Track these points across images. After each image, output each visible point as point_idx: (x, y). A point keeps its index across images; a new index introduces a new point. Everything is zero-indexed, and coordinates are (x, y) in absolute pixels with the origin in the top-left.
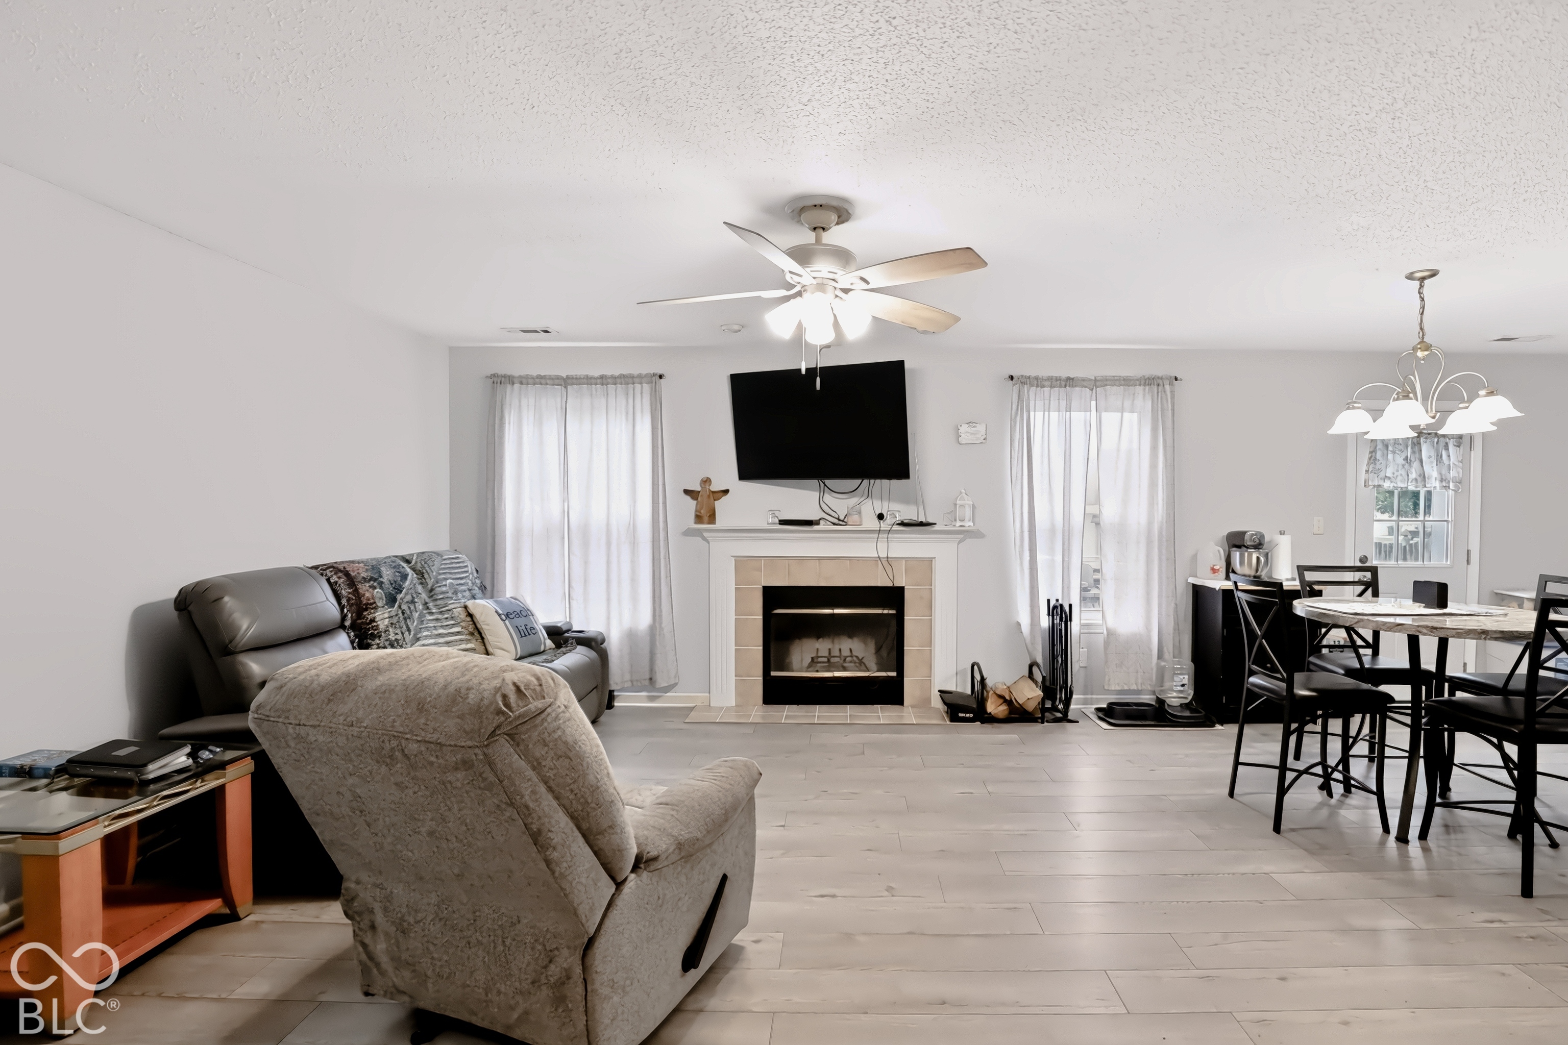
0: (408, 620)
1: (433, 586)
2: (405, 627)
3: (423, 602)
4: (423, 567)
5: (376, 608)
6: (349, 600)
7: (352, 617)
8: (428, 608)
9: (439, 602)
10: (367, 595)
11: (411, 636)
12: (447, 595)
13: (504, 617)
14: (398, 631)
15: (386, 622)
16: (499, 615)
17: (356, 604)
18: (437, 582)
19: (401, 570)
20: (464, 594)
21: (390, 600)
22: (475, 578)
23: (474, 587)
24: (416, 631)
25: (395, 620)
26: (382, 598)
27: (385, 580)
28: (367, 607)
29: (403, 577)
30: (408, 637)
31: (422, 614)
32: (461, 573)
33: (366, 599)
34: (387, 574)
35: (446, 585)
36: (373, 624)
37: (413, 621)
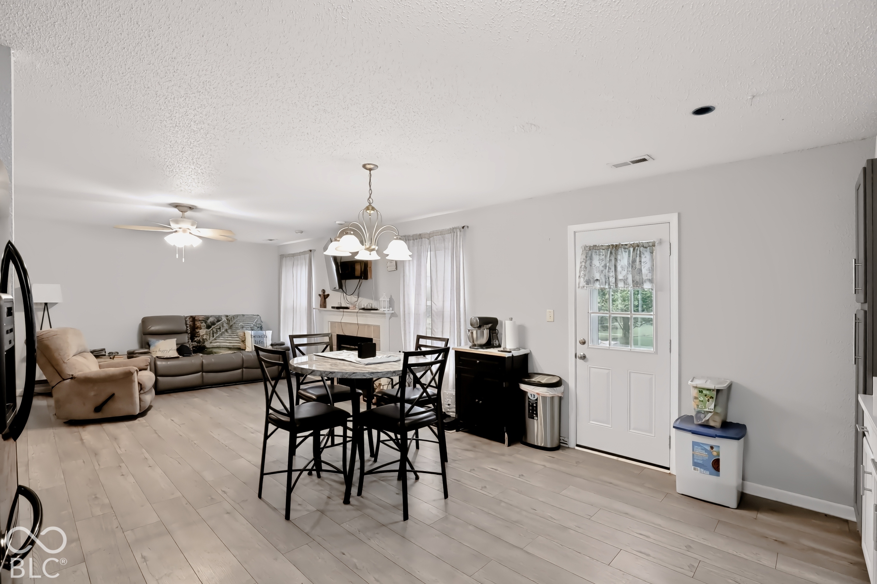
0: (214, 334)
1: (232, 325)
2: (212, 335)
3: (225, 329)
4: (231, 318)
5: (201, 329)
6: (190, 325)
7: (190, 330)
8: (227, 331)
9: (232, 330)
10: (198, 325)
12: (238, 328)
13: (253, 337)
14: (208, 337)
15: (204, 333)
16: (251, 336)
17: (192, 327)
18: (234, 324)
19: (220, 319)
20: (248, 329)
21: (208, 327)
22: (257, 324)
23: (255, 327)
24: (217, 337)
25: (208, 333)
26: (205, 326)
27: (209, 321)
28: (197, 328)
29: (218, 321)
30: (212, 338)
31: (223, 333)
32: (250, 322)
33: (198, 326)
34: (211, 320)
35: (238, 325)
36: (199, 333)
37: (217, 334)
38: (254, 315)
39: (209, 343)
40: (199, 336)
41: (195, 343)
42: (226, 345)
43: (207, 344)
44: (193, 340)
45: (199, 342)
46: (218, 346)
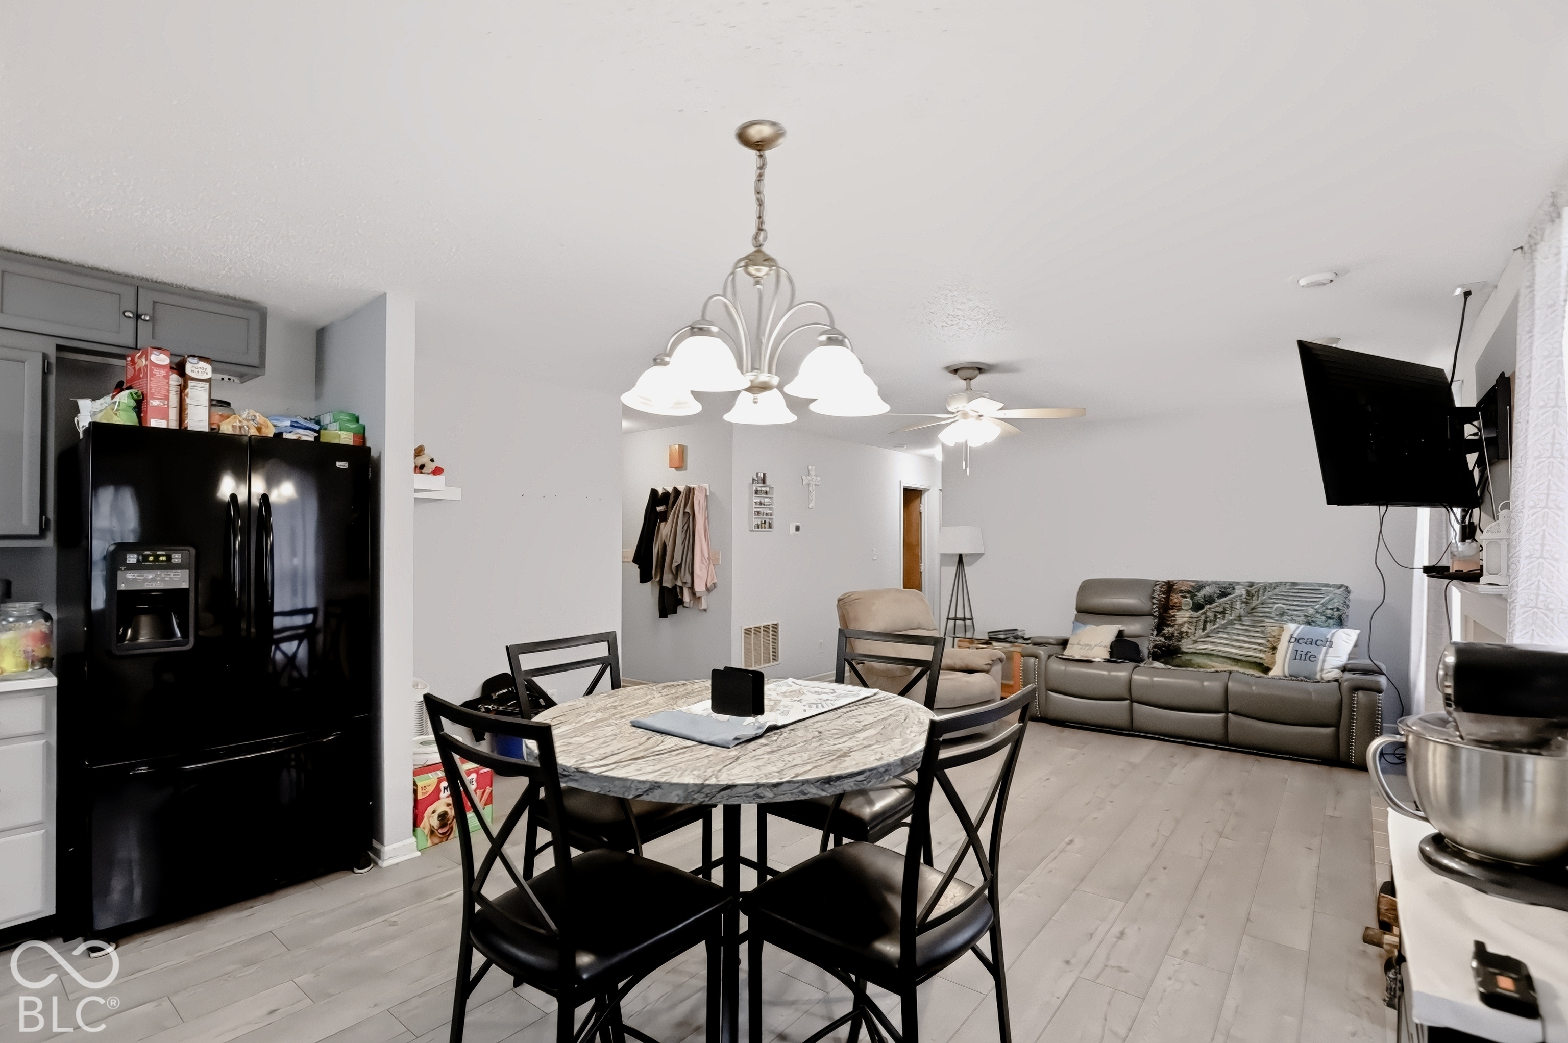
0: (1208, 623)
1: (1256, 606)
2: (1202, 626)
3: (1238, 615)
4: (1260, 590)
5: (1179, 610)
6: (1160, 601)
7: (1159, 611)
8: (1241, 620)
9: (1254, 619)
10: (1175, 600)
11: (1203, 633)
12: (1268, 615)
13: (1293, 640)
14: (1193, 628)
15: (1185, 620)
16: (1291, 637)
17: (1163, 605)
18: (1263, 604)
19: (1228, 590)
20: (1295, 618)
21: (1197, 607)
22: (1327, 609)
23: (1318, 616)
24: (1212, 631)
25: (1194, 620)
26: (1188, 604)
27: (1201, 594)
28: (1173, 608)
29: (1224, 594)
30: (1200, 633)
31: (1231, 623)
32: (1306, 601)
33: (1176, 603)
34: (1207, 591)
35: (1272, 608)
36: (1173, 619)
37: (1214, 625)
38: (1327, 585)
39: (1191, 642)
40: (1173, 626)
41: (1162, 639)
42: (1230, 653)
43: (1186, 645)
44: (1161, 632)
45: (1170, 637)
46: (1209, 652)
